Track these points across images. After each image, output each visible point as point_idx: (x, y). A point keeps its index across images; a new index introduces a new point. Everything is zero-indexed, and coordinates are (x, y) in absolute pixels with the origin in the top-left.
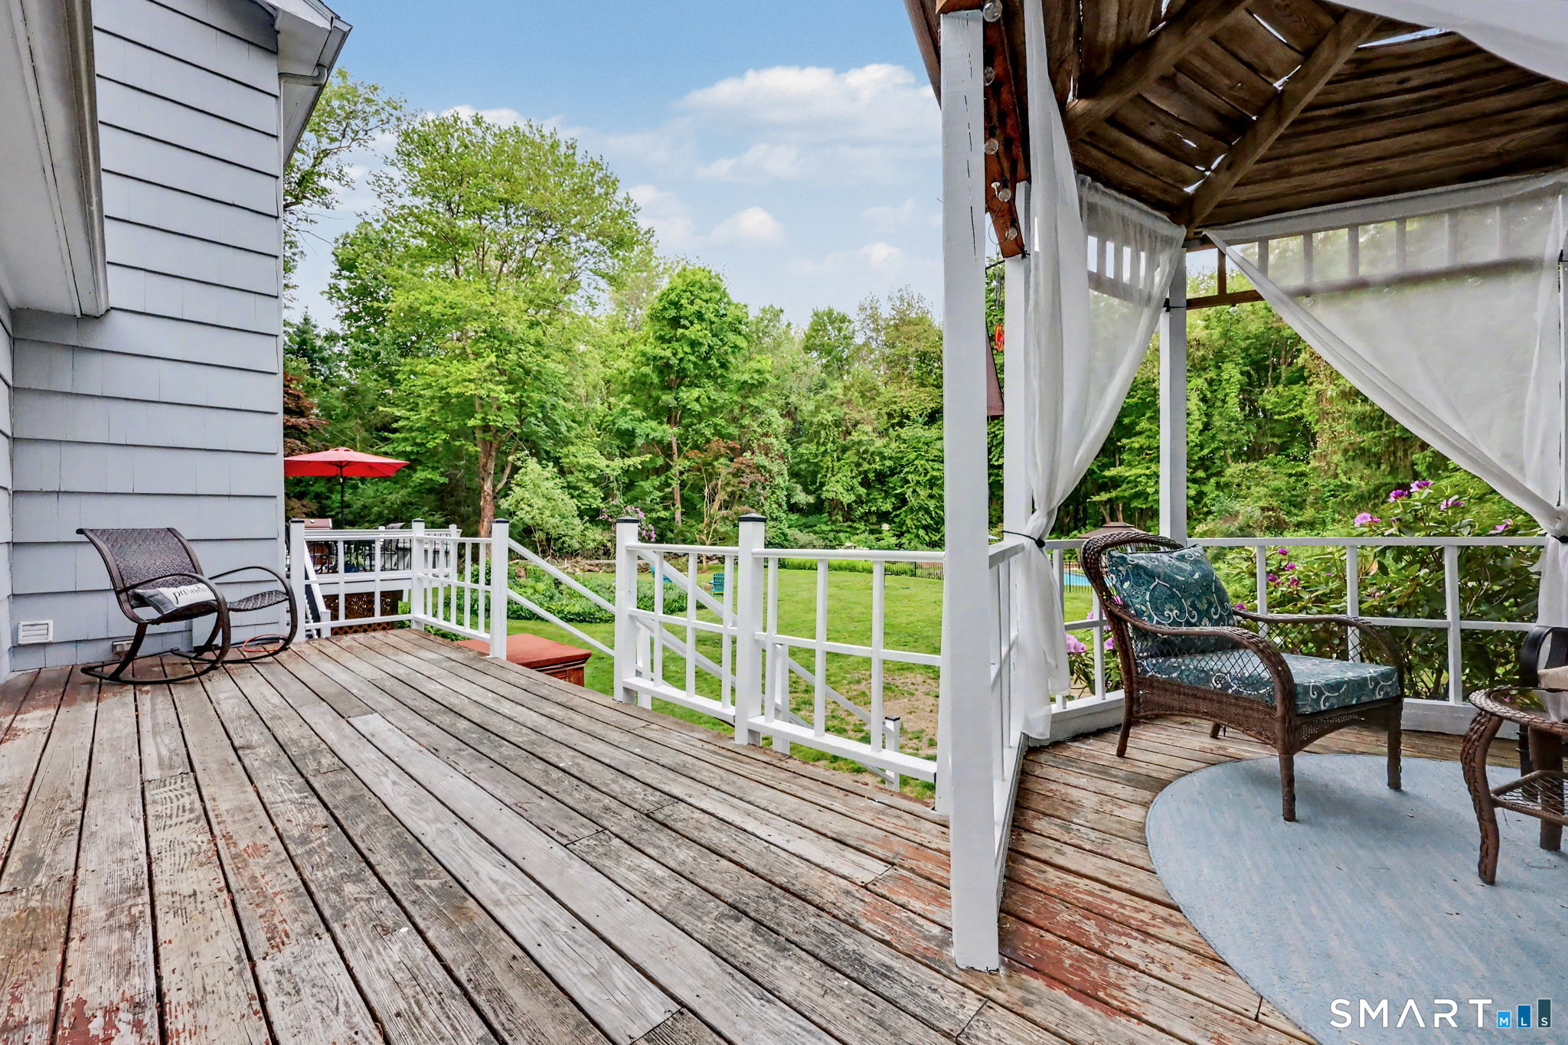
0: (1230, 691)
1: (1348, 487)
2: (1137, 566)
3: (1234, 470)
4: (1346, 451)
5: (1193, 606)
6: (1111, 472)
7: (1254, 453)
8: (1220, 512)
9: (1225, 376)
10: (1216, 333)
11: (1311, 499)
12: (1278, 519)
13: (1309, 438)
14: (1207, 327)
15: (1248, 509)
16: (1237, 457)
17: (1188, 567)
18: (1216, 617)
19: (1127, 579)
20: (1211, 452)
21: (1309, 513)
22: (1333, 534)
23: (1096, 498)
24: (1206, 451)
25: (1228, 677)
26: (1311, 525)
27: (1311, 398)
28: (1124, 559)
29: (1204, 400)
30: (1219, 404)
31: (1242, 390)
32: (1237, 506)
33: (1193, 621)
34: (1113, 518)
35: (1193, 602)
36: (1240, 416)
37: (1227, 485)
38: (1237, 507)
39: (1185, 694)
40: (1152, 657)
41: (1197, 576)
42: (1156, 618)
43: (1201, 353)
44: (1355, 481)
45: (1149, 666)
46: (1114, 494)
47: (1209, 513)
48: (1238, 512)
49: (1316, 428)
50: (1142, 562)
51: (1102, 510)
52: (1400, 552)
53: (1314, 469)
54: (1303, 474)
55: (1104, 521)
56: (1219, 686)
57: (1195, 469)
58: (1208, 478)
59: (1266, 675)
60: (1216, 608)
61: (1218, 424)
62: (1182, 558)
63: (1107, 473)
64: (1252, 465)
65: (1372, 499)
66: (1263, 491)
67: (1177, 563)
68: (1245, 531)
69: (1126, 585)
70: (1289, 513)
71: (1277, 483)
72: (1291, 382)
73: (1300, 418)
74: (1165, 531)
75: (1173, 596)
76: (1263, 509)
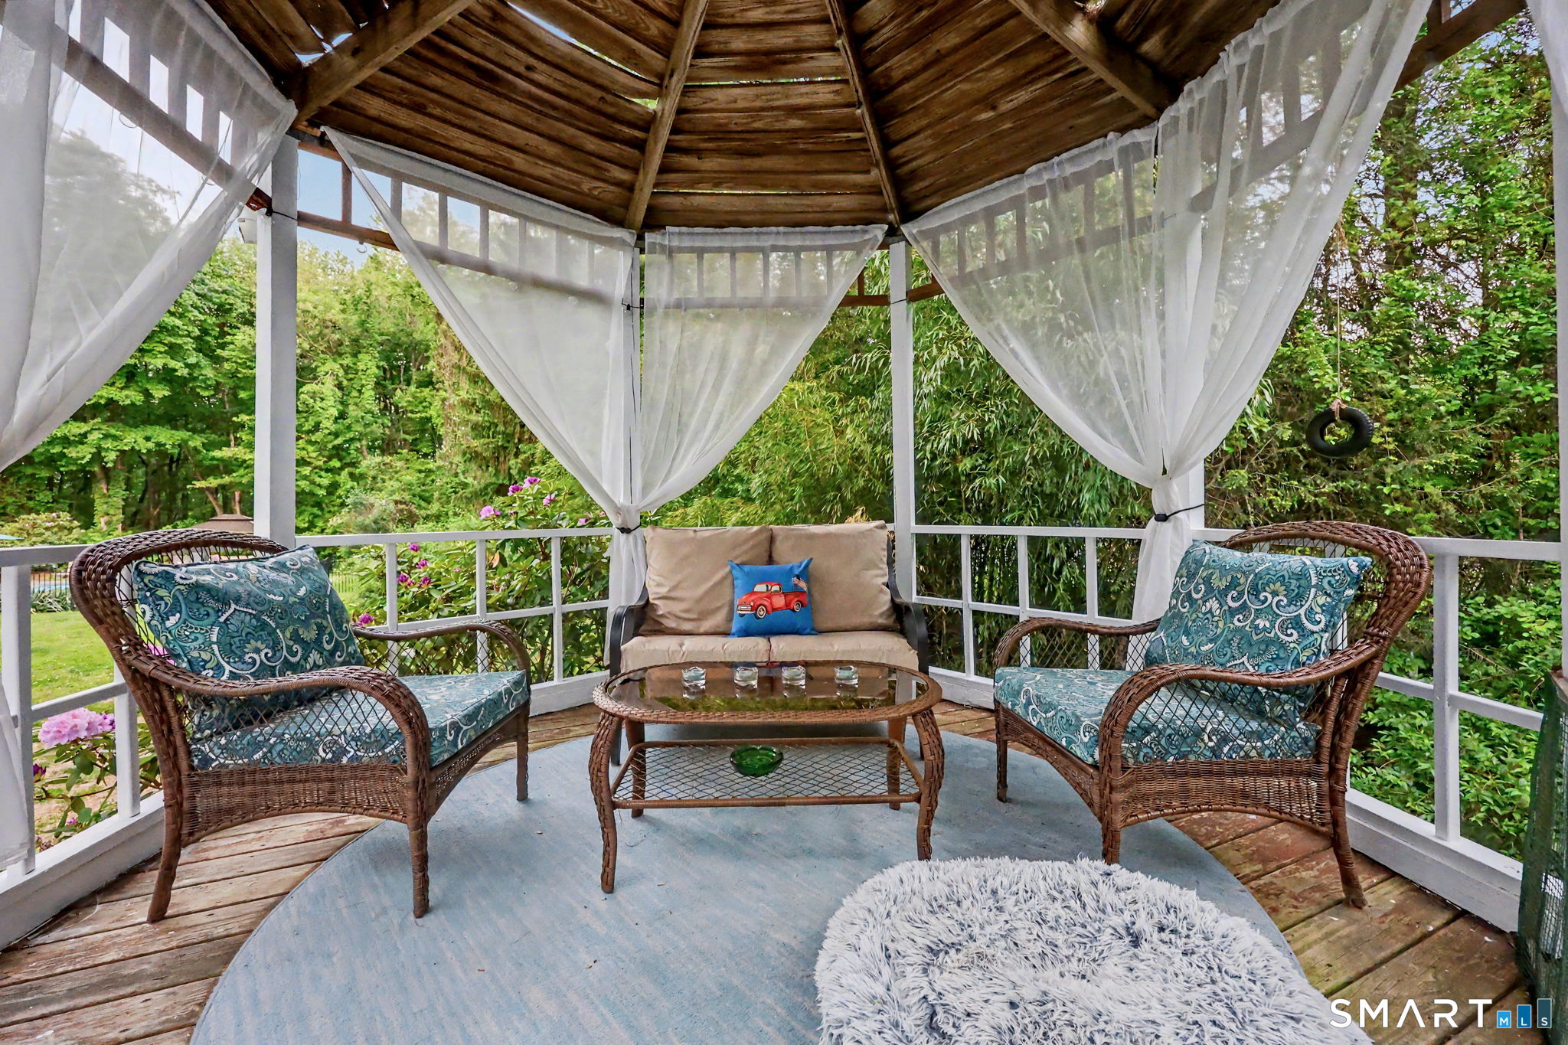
0: (345, 760)
1: (465, 485)
2: (197, 587)
3: (370, 463)
4: (464, 454)
5: (296, 637)
6: (225, 453)
7: (387, 447)
8: (355, 504)
9: (361, 366)
10: (355, 319)
11: (436, 495)
12: (410, 512)
13: (437, 440)
14: (343, 311)
15: (381, 502)
16: (371, 449)
17: (289, 580)
18: (328, 647)
19: (175, 608)
20: (346, 441)
21: (435, 508)
22: (454, 525)
23: (198, 484)
24: (339, 441)
25: (342, 741)
26: (437, 518)
27: (437, 403)
28: (168, 577)
29: (340, 386)
30: (355, 393)
31: (377, 383)
32: (371, 498)
33: (294, 660)
34: (227, 508)
35: (296, 631)
36: (376, 410)
37: (362, 476)
38: (372, 500)
39: (276, 782)
40: (219, 733)
41: (302, 592)
42: (228, 668)
43: (336, 336)
44: (470, 480)
45: (216, 753)
46: (227, 479)
47: (343, 505)
48: (372, 505)
49: (442, 431)
50: (207, 579)
51: (211, 498)
52: (517, 543)
53: (439, 468)
54: (430, 471)
55: (214, 513)
56: (330, 756)
57: (330, 458)
58: (342, 469)
59: (393, 725)
60: (331, 634)
61: (354, 414)
62: (281, 567)
63: (217, 454)
64: (387, 459)
65: (482, 496)
66: (397, 485)
67: (273, 575)
68: (379, 527)
69: (172, 621)
70: (419, 507)
71: (408, 478)
72: (422, 385)
73: (429, 419)
74: (261, 528)
75: (264, 625)
76: (396, 502)
